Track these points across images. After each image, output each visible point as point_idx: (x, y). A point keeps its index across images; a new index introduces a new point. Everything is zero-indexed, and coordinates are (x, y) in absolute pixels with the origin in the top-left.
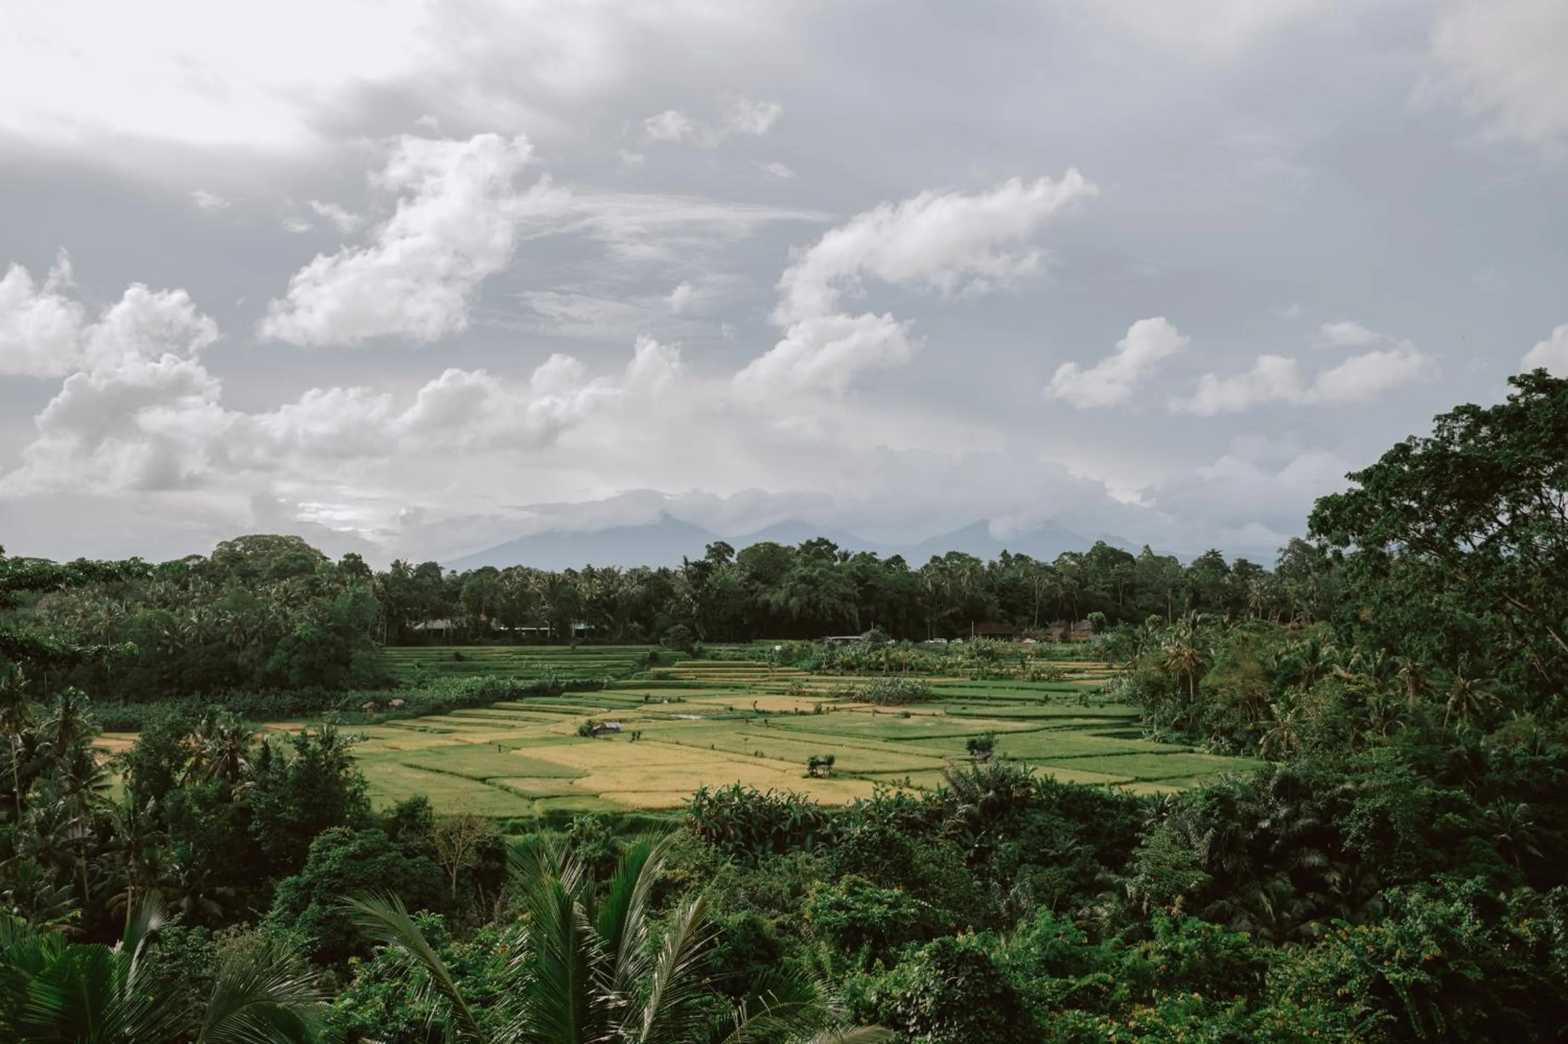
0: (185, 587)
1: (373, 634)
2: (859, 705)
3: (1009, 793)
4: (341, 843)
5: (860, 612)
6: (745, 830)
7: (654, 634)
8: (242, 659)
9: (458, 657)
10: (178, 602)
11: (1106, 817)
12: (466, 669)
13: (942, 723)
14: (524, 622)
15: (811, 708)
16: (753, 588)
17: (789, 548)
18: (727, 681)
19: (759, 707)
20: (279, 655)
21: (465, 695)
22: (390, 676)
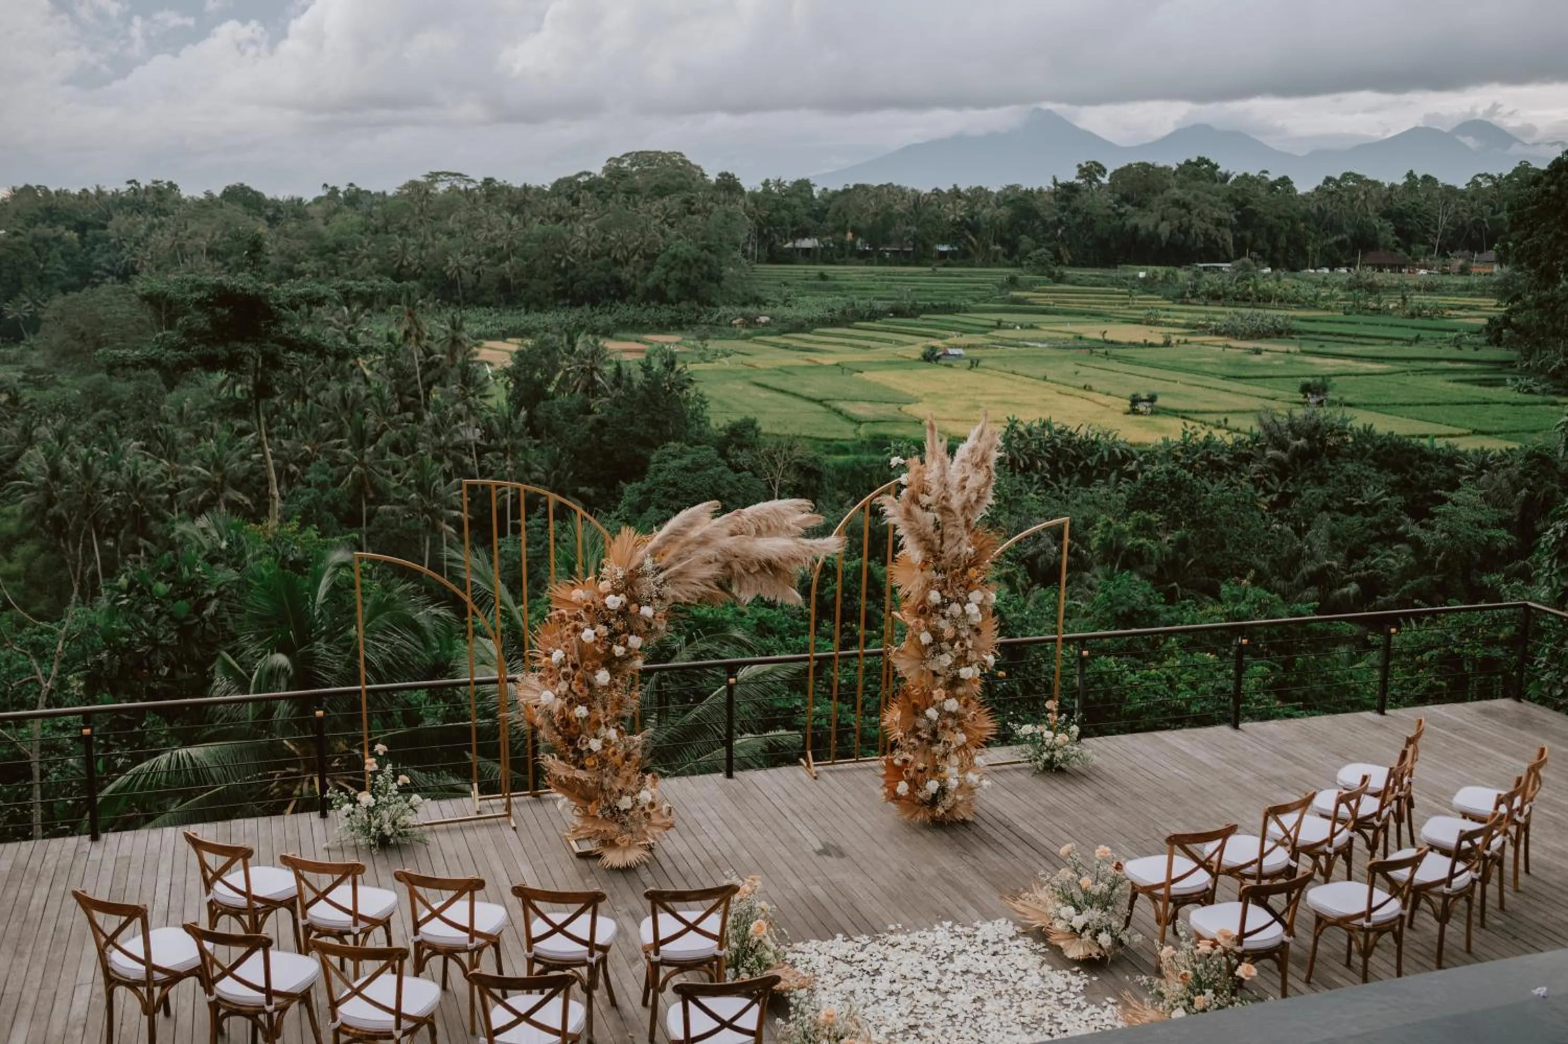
0: (576, 203)
1: (744, 251)
2: (1214, 338)
3: (1322, 441)
4: (675, 457)
5: (1235, 237)
6: (1053, 462)
7: (1017, 257)
8: (625, 274)
9: (823, 277)
10: (571, 218)
11: (1422, 470)
12: (829, 289)
13: (1291, 362)
14: (887, 242)
15: (1160, 340)
16: (1122, 210)
17: (1165, 168)
18: (1085, 308)
19: (1108, 337)
20: (658, 272)
21: (827, 315)
22: (758, 293)
